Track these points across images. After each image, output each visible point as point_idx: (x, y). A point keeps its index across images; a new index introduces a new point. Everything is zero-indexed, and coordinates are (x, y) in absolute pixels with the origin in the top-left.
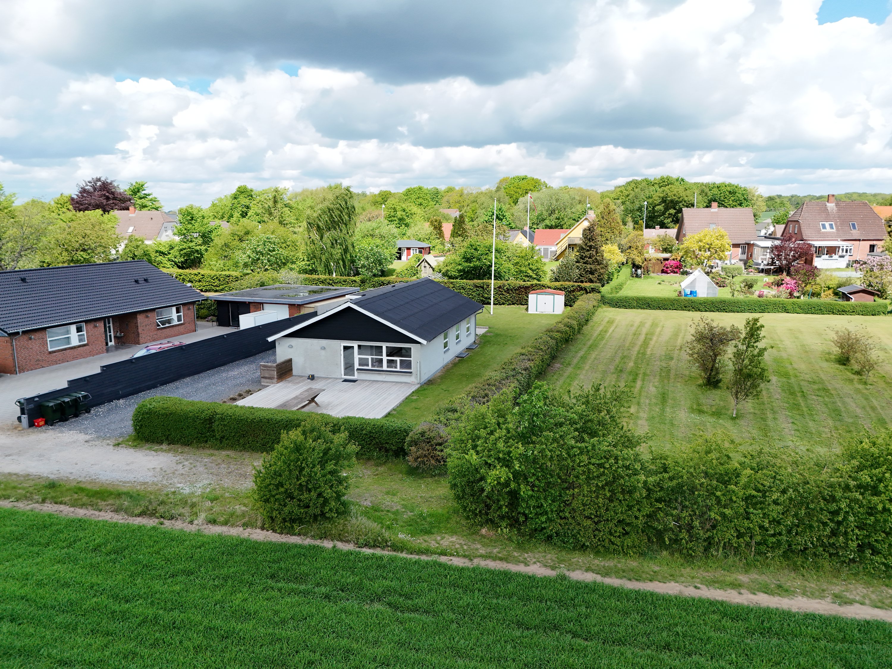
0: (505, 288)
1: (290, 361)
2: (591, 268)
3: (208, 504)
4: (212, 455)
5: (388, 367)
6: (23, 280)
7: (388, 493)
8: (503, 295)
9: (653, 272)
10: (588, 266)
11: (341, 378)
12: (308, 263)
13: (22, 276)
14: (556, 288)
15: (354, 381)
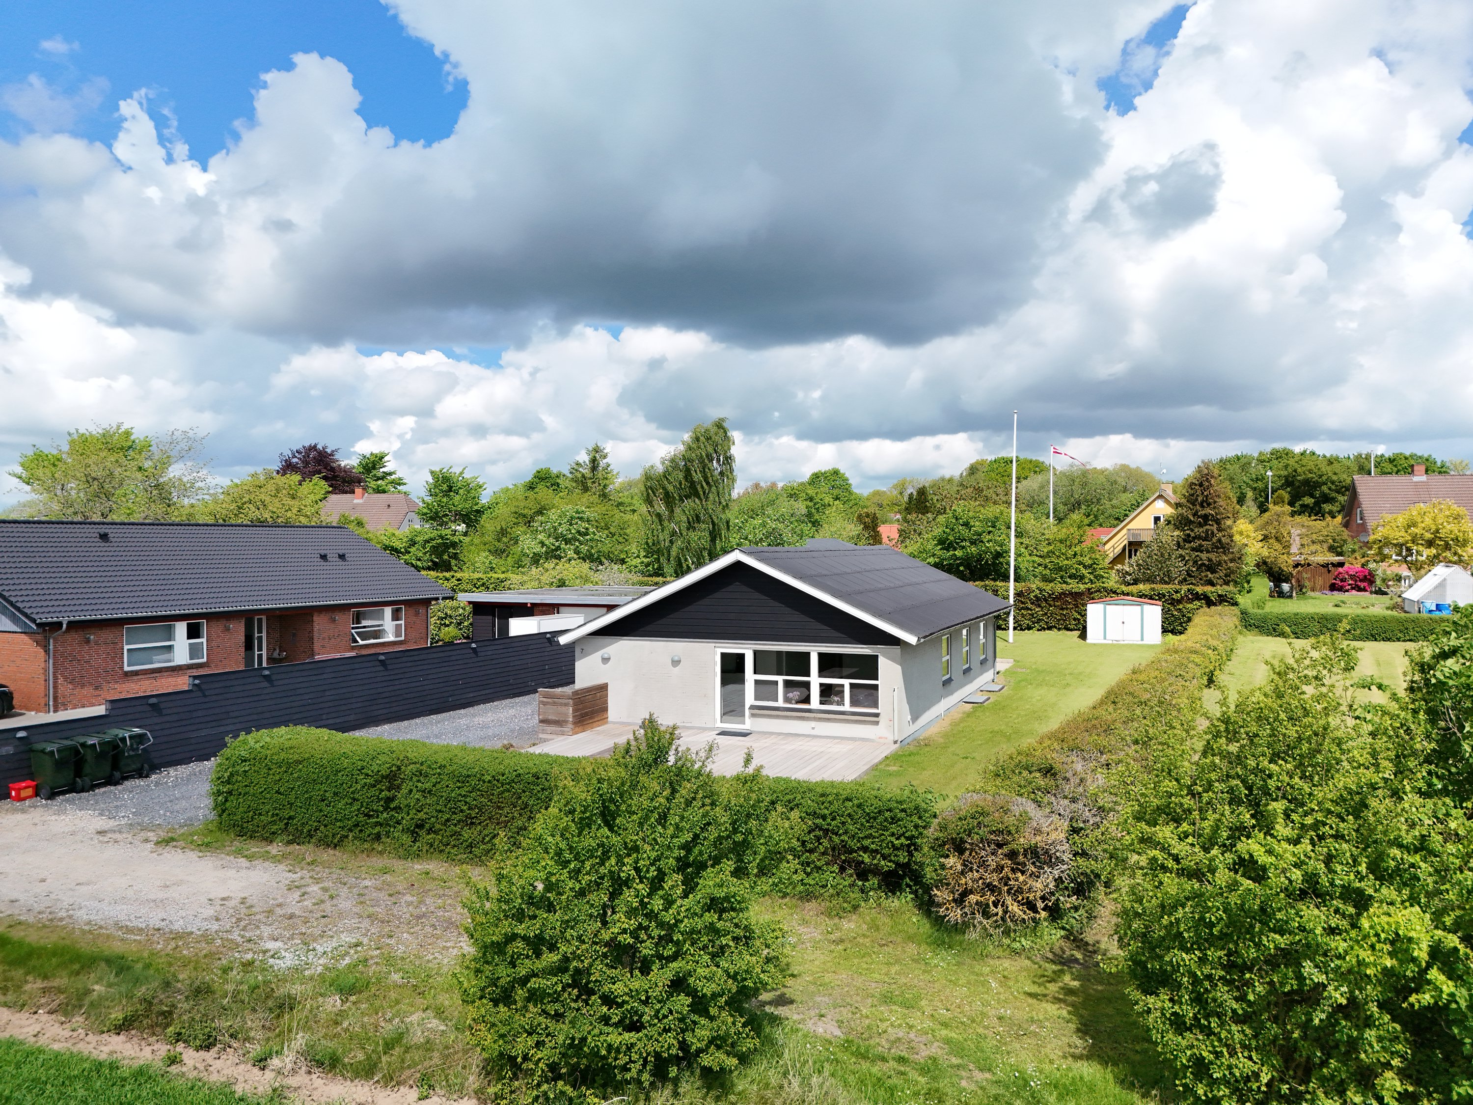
0: (1032, 595)
1: (603, 688)
2: (1210, 560)
3: (333, 1003)
4: (385, 871)
5: (821, 703)
6: (104, 537)
7: (887, 999)
8: (1028, 609)
9: (1313, 590)
10: (1204, 556)
11: (714, 729)
12: (646, 560)
13: (102, 531)
14: (1142, 596)
15: (745, 735)
